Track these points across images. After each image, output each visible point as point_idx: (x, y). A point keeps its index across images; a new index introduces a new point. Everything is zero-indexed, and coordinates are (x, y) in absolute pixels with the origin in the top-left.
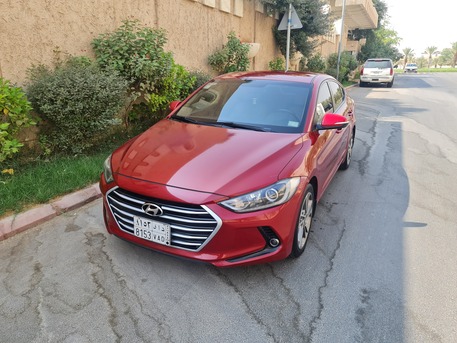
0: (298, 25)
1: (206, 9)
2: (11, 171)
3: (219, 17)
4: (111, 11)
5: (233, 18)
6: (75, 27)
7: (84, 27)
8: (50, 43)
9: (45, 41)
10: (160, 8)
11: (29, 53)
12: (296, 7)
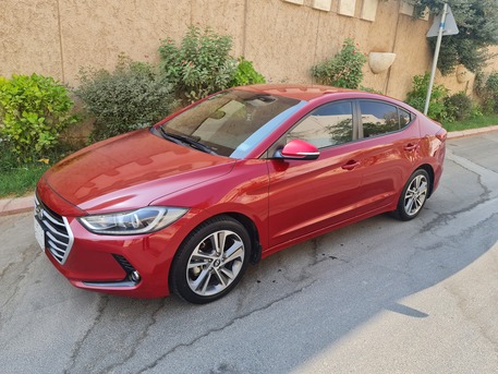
0: (453, 30)
1: (317, 13)
2: (47, 161)
3: (336, 23)
4: (187, 18)
5: (358, 23)
6: (144, 33)
7: (154, 34)
8: (116, 49)
9: (110, 46)
10: (250, 14)
11: (92, 56)
12: (454, 8)
